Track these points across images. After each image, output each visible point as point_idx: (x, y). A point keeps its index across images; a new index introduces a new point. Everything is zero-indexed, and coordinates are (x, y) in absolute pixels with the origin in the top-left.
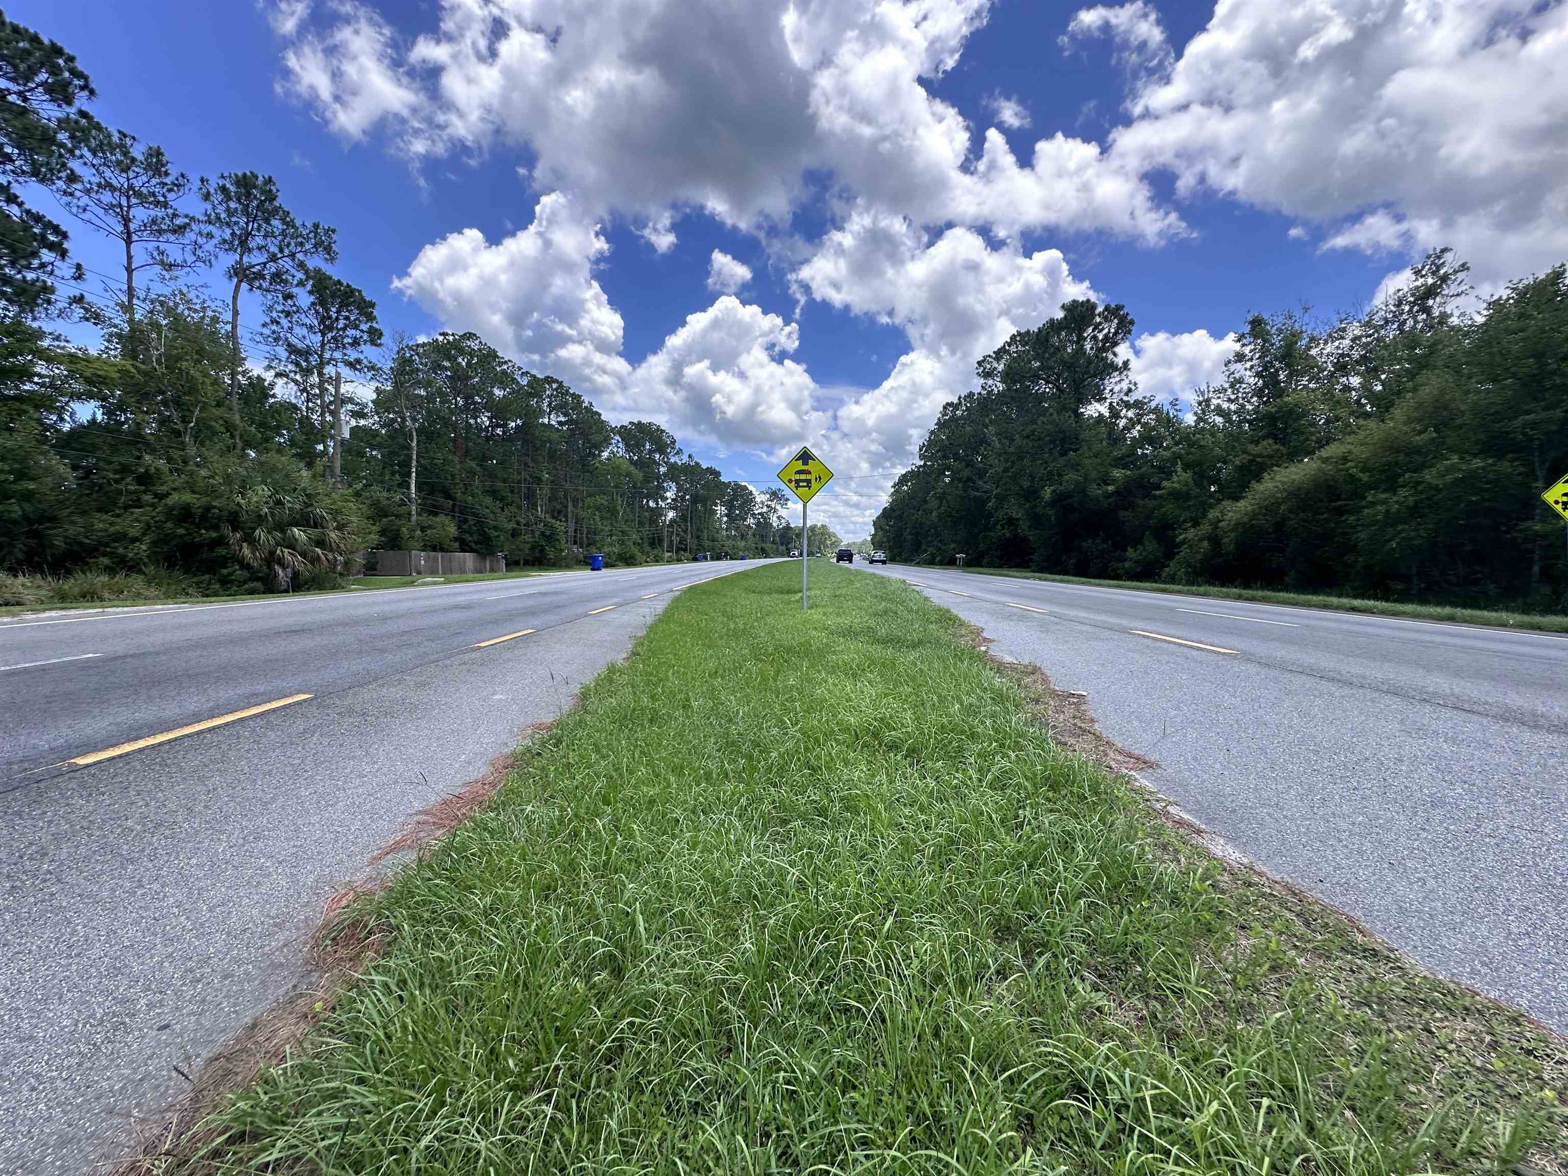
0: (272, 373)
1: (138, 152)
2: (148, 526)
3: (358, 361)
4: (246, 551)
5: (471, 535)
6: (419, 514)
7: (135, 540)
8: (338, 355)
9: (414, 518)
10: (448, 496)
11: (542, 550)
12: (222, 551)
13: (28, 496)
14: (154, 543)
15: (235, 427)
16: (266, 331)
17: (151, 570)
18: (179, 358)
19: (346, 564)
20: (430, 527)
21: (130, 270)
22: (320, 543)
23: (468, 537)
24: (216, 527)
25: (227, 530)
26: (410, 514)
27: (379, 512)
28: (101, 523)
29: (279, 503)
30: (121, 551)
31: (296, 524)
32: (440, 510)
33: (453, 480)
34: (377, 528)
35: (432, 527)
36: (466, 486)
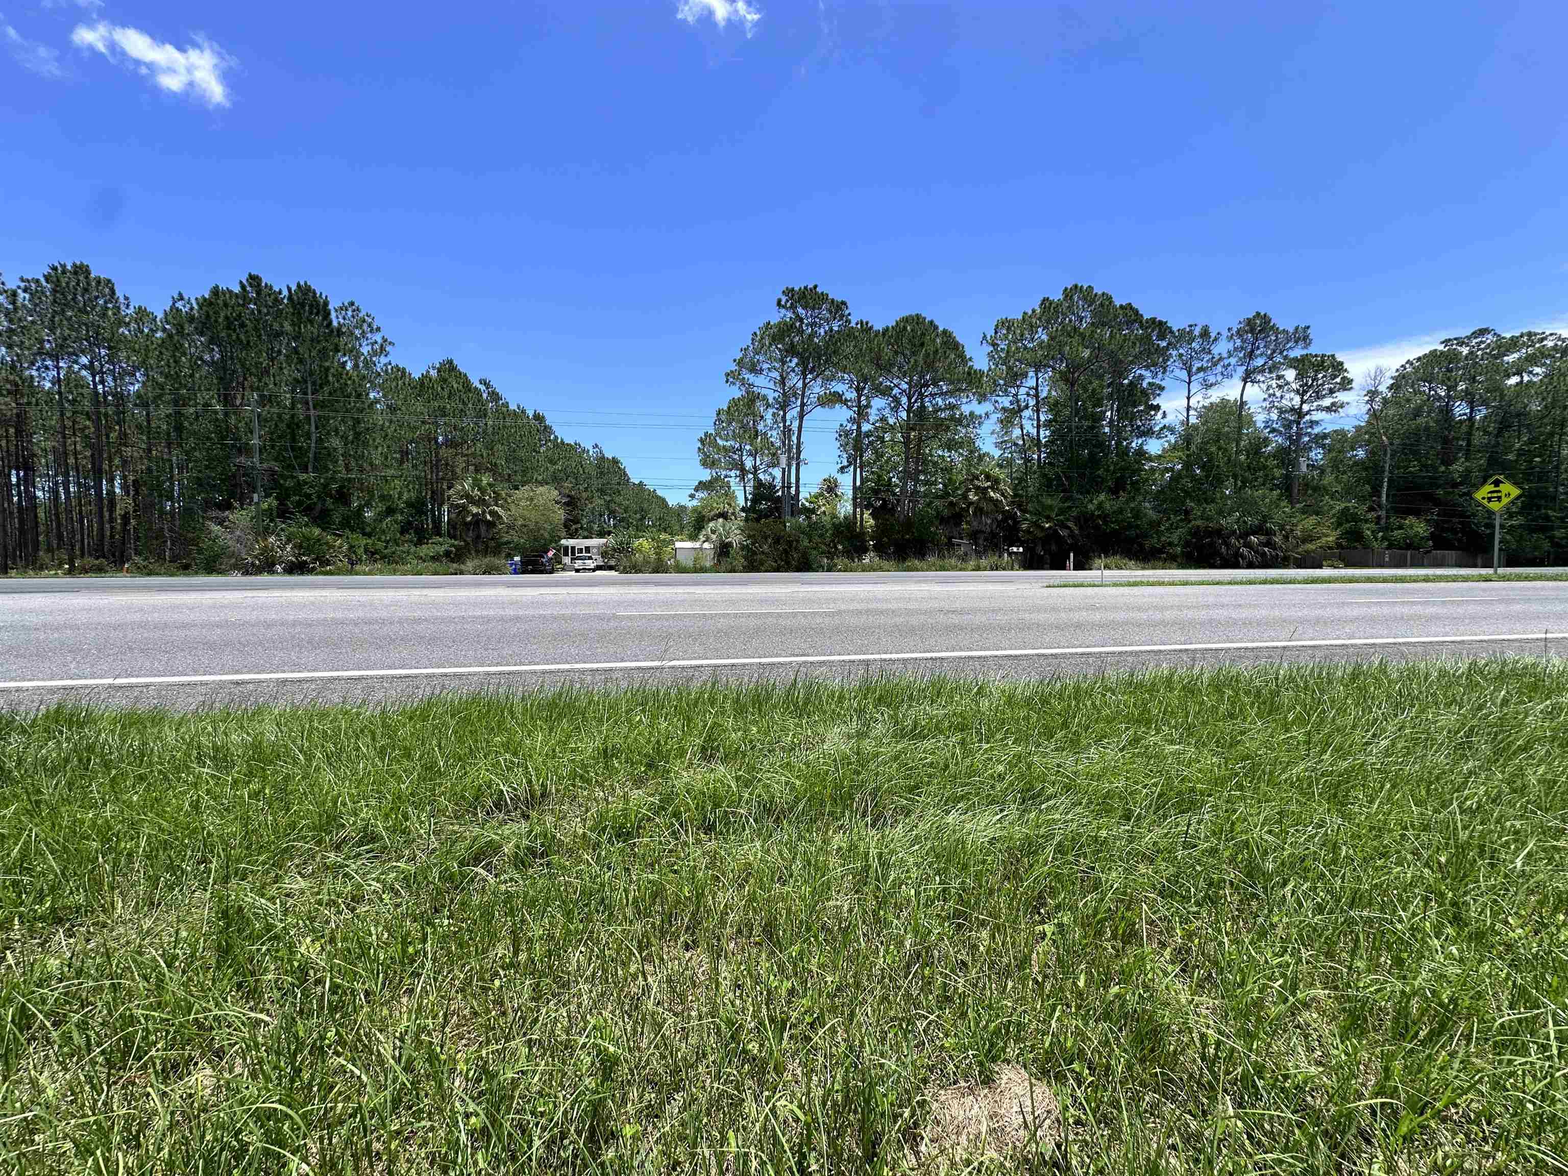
1: (1197, 332)
2: (1181, 538)
4: (1224, 549)
6: (1388, 517)
8: (1315, 405)
9: (1380, 522)
15: (1237, 475)
16: (1265, 404)
21: (1188, 398)
22: (1268, 544)
24: (1211, 537)
25: (1215, 538)
26: (1377, 518)
29: (1246, 522)
31: (1254, 533)
32: (1417, 513)
33: (1434, 482)
34: (1338, 532)
35: (1400, 527)
36: (1455, 485)
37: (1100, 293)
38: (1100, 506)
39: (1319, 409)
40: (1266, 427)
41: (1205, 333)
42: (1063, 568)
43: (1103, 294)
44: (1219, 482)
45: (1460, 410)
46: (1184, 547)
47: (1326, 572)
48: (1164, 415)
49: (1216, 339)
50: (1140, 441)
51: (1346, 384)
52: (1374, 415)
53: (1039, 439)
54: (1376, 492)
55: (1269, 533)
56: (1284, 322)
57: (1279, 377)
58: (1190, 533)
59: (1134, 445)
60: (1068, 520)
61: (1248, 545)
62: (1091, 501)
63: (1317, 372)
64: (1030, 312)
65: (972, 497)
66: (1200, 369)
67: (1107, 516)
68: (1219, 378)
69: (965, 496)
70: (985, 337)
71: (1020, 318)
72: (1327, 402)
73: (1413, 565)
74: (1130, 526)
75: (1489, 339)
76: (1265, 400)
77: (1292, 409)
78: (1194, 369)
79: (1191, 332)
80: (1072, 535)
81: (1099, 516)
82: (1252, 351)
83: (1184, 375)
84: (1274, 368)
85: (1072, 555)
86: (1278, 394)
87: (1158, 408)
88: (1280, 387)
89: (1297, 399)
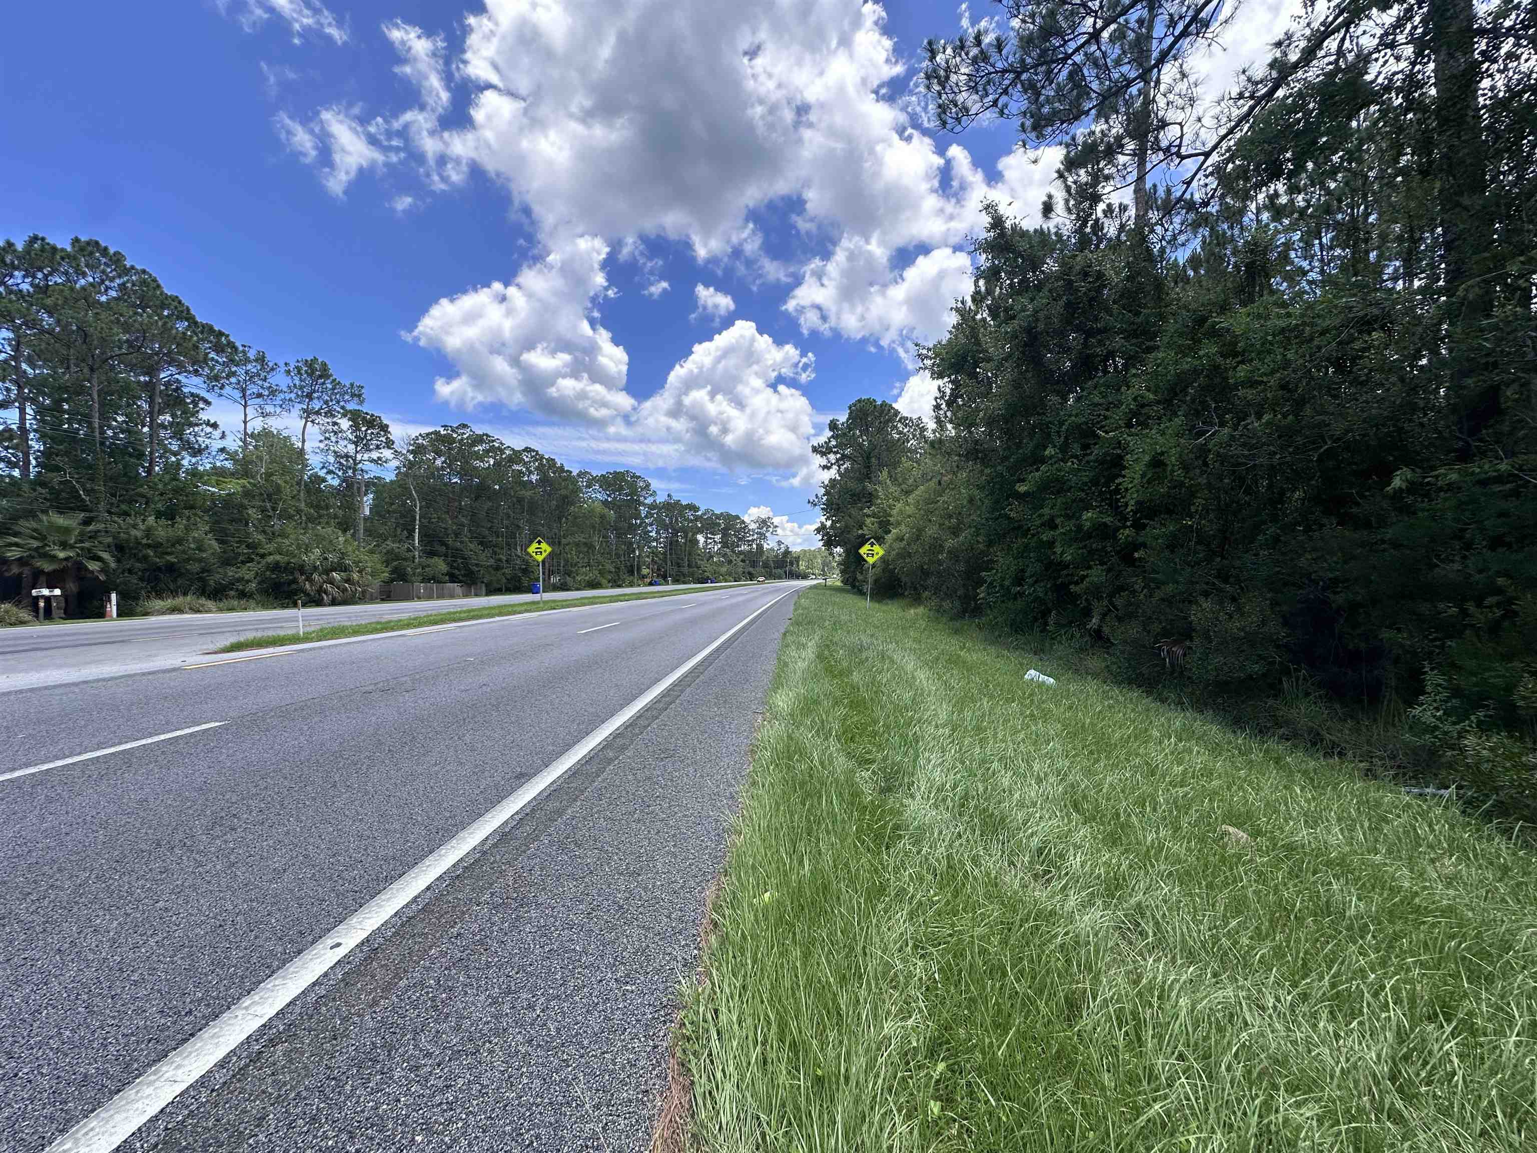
0: (325, 471)
1: (252, 354)
2: (257, 573)
3: (379, 459)
4: (308, 586)
5: (459, 570)
6: (420, 557)
7: (248, 581)
8: (366, 456)
9: (417, 561)
10: (443, 544)
11: (519, 580)
12: (294, 586)
13: (200, 560)
14: (259, 583)
15: (302, 511)
16: (322, 446)
17: (257, 597)
18: (272, 474)
19: (364, 592)
20: (429, 566)
21: (245, 422)
22: (348, 581)
23: (456, 572)
24: (292, 573)
25: (297, 574)
26: (414, 557)
27: (390, 558)
28: (231, 572)
29: (326, 559)
30: (241, 587)
31: (335, 570)
32: (437, 554)
39: (369, 460)
40: (323, 468)
41: (261, 359)
42: (100, 614)
48: (223, 436)
49: (272, 369)
51: (389, 444)
53: (23, 429)
54: (410, 536)
55: (347, 569)
56: (339, 373)
57: (335, 424)
58: (266, 568)
59: (185, 463)
60: (98, 548)
61: (331, 581)
62: (134, 526)
63: (368, 428)
66: (257, 395)
67: (159, 546)
68: (278, 410)
72: (375, 455)
74: (191, 560)
75: (469, 432)
76: (321, 441)
77: (347, 456)
78: (249, 393)
79: (244, 352)
80: (104, 570)
81: (148, 546)
82: (310, 393)
83: (237, 394)
84: (330, 413)
85: (114, 596)
86: (333, 439)
87: (215, 426)
88: (336, 433)
89: (351, 448)
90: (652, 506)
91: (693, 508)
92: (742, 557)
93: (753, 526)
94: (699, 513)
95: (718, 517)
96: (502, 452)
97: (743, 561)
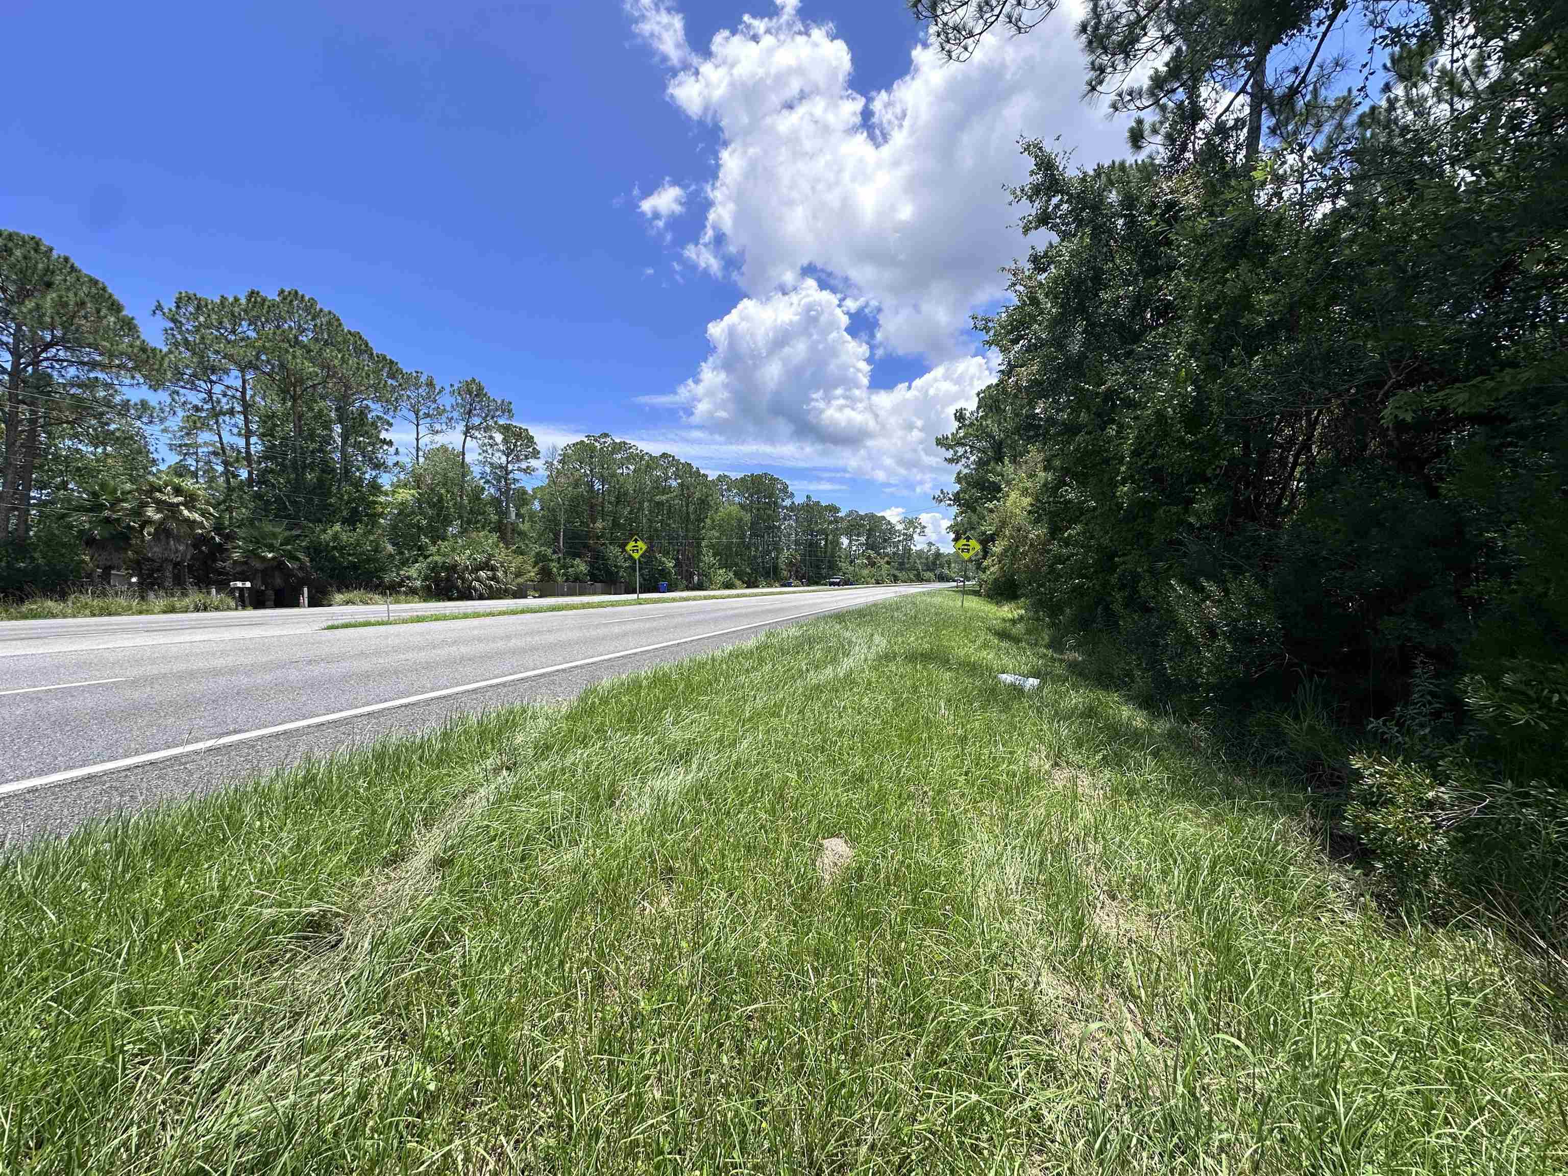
0: (483, 481)
1: (423, 379)
2: (421, 572)
4: (460, 583)
5: (599, 571)
6: (564, 558)
7: (415, 580)
8: (516, 466)
9: (562, 562)
10: (586, 546)
12: (450, 584)
13: (377, 561)
15: (462, 517)
16: (481, 458)
18: (436, 485)
19: (505, 589)
21: (417, 440)
22: (494, 578)
23: (597, 572)
24: (448, 572)
25: (451, 573)
26: (559, 558)
27: (538, 559)
28: (402, 571)
29: (475, 559)
30: (409, 585)
31: (482, 569)
32: (579, 555)
33: (587, 536)
34: (536, 569)
35: (572, 566)
36: (598, 538)
37: (326, 310)
38: (335, 537)
39: (519, 469)
40: (481, 478)
41: (430, 384)
42: (295, 604)
43: (330, 313)
44: (447, 522)
45: (597, 486)
46: (423, 581)
47: (530, 602)
48: (397, 452)
49: (440, 392)
50: (374, 473)
51: (536, 454)
52: (553, 481)
53: (248, 452)
54: (556, 539)
55: (493, 569)
56: (495, 393)
57: (491, 438)
58: (428, 568)
59: (367, 476)
60: (297, 550)
61: (478, 579)
62: (324, 531)
63: (517, 440)
64: (231, 300)
65: (151, 512)
66: (427, 415)
67: (343, 548)
68: (444, 427)
69: (138, 512)
70: (159, 307)
71: (218, 301)
72: (524, 465)
73: (581, 594)
74: (369, 560)
75: (609, 440)
76: (480, 454)
77: (501, 467)
78: (421, 413)
79: (417, 378)
80: (303, 568)
81: (334, 548)
82: (470, 411)
83: (412, 416)
84: (487, 429)
85: (306, 590)
86: (490, 451)
87: (390, 443)
88: (491, 446)
89: (504, 459)
90: (792, 508)
91: (834, 509)
92: (886, 559)
93: (899, 527)
94: (840, 515)
95: (862, 518)
96: (642, 458)
97: (888, 563)
